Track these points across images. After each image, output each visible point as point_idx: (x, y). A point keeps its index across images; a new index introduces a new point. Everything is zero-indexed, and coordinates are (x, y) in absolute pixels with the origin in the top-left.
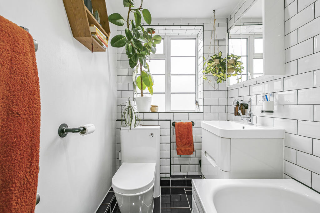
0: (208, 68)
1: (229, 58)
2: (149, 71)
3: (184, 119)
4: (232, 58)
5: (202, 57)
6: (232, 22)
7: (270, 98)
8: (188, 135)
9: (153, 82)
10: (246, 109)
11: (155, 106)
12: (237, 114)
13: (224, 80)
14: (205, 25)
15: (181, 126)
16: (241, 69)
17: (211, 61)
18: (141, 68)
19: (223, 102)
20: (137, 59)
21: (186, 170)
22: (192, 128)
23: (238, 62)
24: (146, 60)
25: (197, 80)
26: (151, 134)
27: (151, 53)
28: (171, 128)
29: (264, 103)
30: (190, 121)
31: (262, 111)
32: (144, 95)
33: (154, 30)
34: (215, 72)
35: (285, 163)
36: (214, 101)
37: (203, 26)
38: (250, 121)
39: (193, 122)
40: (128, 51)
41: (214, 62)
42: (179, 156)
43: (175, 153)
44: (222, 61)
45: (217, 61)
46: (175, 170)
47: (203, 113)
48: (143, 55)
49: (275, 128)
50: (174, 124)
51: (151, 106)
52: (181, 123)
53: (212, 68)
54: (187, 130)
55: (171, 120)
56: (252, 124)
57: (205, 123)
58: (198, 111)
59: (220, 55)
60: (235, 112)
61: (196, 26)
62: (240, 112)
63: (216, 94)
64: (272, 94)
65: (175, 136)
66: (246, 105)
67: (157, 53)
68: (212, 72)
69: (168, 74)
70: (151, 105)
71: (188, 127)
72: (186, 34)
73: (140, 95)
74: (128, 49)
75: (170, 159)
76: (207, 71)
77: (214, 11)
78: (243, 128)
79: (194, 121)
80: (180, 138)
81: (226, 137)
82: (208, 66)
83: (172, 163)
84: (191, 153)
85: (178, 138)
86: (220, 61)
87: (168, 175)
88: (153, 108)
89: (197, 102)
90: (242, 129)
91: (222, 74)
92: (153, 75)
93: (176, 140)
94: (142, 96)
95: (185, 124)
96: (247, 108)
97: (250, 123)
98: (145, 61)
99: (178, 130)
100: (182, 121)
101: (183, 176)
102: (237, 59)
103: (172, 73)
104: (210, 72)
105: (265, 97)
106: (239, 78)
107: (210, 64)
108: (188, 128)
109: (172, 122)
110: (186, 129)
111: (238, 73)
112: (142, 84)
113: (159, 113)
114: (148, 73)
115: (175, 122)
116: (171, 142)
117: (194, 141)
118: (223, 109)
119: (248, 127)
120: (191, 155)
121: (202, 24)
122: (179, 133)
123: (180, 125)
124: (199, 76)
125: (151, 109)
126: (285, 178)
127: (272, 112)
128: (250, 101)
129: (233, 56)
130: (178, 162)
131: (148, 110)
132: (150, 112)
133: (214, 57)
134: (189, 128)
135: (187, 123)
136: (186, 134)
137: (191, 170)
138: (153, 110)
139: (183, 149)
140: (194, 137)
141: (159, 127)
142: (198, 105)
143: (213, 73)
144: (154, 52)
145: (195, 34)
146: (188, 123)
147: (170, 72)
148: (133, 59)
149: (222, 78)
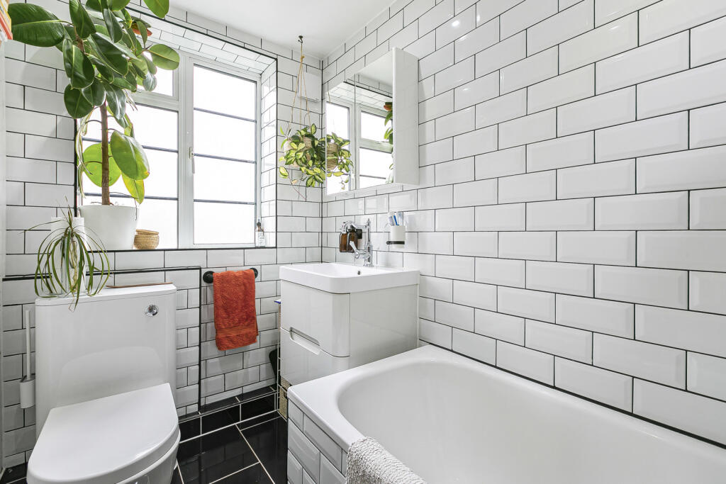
0: (293, 154)
1: (329, 140)
2: (132, 135)
3: (235, 264)
4: (332, 141)
5: (273, 126)
6: (331, 71)
7: (399, 220)
8: (245, 301)
9: (147, 168)
10: (359, 240)
11: (148, 234)
12: (345, 248)
13: (319, 181)
14: (279, 58)
15: (228, 282)
16: (347, 164)
17: (296, 140)
18: (104, 123)
19: (314, 225)
20: (98, 93)
21: (239, 383)
22: (254, 282)
23: (344, 150)
24: (128, 105)
25: (258, 174)
26: (151, 309)
27: (140, 87)
28: (200, 288)
29: (392, 229)
30: (248, 268)
31: (389, 243)
32: (112, 200)
33: (150, 27)
34: (306, 163)
35: (420, 323)
36: (298, 224)
37: (276, 59)
38: (369, 260)
39: (255, 270)
40: (72, 65)
41: (303, 142)
42: (222, 353)
43: (211, 348)
44: (316, 143)
45: (308, 141)
46: (210, 391)
47: (276, 247)
48: (117, 88)
49: (406, 269)
50: (208, 278)
51: (136, 233)
52: (228, 274)
53: (301, 155)
54: (243, 287)
55: (200, 269)
56: (371, 266)
57: (294, 269)
58: (263, 245)
59: (313, 131)
60: (341, 245)
61: (261, 54)
62: (352, 244)
63: (301, 209)
64: (401, 214)
65: (212, 306)
66: (359, 232)
67: (158, 90)
68: (299, 161)
69: (185, 152)
70: (138, 231)
71: (245, 281)
72: (235, 65)
73: (100, 199)
74: (71, 58)
75: (200, 365)
76: (289, 161)
77: (301, 37)
78: (359, 273)
79: (258, 268)
80: (226, 310)
81: (341, 292)
82: (291, 148)
83: (203, 375)
84: (253, 340)
85: (221, 312)
86: (313, 143)
87: (195, 408)
88: (142, 239)
89: (259, 224)
90: (357, 275)
91: (318, 170)
92: (144, 147)
93: (217, 316)
94: (106, 202)
95: (237, 275)
96: (360, 237)
97: (368, 263)
98: (123, 105)
99: (222, 291)
100: (229, 269)
101: (232, 399)
102: (342, 144)
103: (196, 151)
104: (295, 163)
105: (393, 218)
106: (345, 180)
107: (295, 146)
108: (244, 284)
109: (204, 271)
110: (239, 286)
111: (344, 171)
112: (105, 169)
113: (166, 252)
114: (130, 139)
115: (212, 273)
116: (200, 323)
117: (258, 311)
118: (313, 240)
119: (366, 272)
120: (252, 346)
121: (275, 56)
122: (223, 297)
123: (227, 278)
124: (265, 168)
125: (136, 241)
126: (420, 346)
127: (402, 243)
128: (369, 225)
129: (334, 136)
130: (219, 370)
131: (129, 244)
132: (134, 248)
133: (303, 133)
134: (248, 285)
135: (243, 272)
136: (241, 298)
137: (251, 379)
138: (144, 243)
139: (233, 334)
140: (257, 302)
141: (172, 287)
142: (263, 231)
143: (302, 166)
144: (149, 86)
145: (255, 71)
146: (245, 273)
147: (191, 149)
148: (85, 92)
149: (317, 177)
